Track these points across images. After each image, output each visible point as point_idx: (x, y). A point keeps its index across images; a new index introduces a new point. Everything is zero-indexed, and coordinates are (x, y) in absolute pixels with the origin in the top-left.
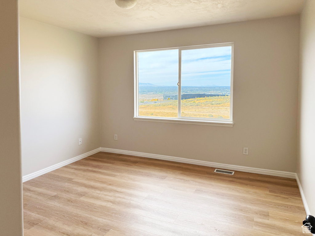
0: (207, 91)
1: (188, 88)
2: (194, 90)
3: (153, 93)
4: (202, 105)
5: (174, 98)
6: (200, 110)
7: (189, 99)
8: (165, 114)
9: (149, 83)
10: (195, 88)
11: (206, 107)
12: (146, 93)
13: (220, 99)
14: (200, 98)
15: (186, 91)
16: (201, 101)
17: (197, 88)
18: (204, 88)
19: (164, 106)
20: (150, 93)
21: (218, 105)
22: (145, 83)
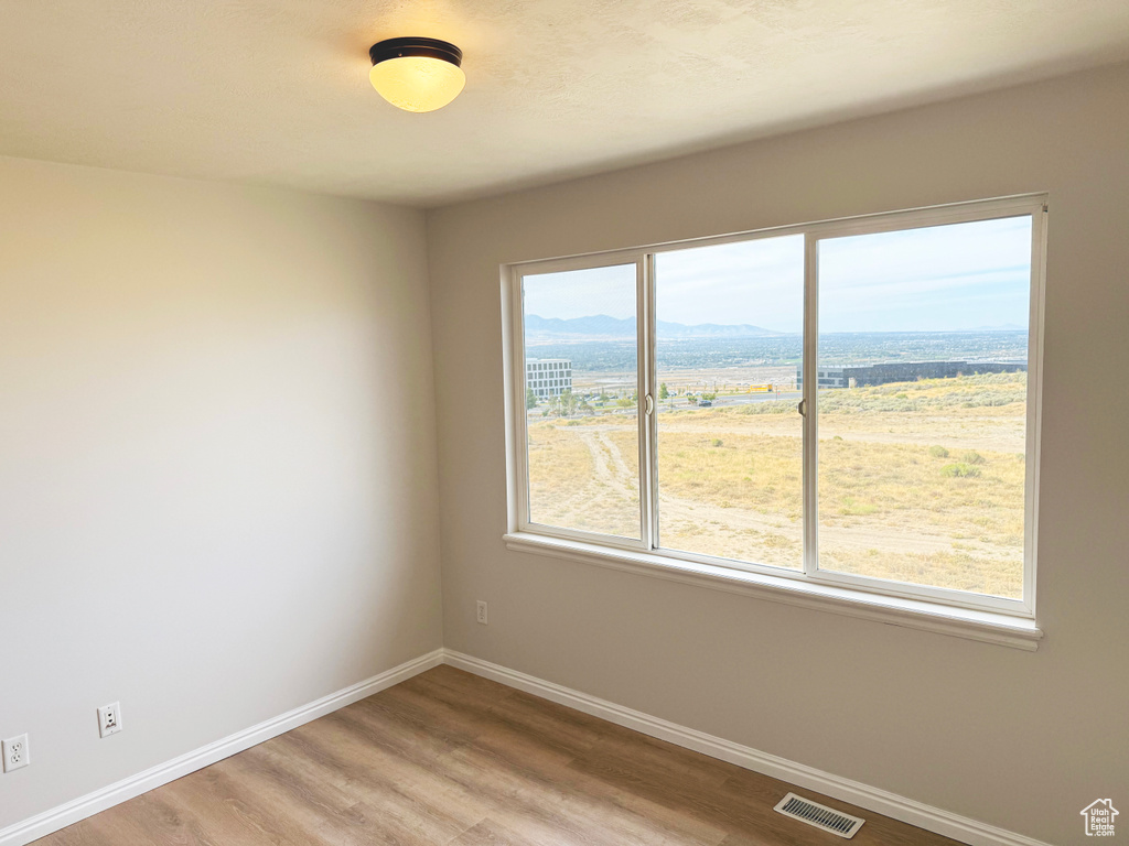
0: (980, 349)
1: (903, 339)
2: (927, 346)
3: (761, 361)
4: (929, 408)
5: (837, 380)
6: (912, 428)
7: (886, 386)
8: (766, 442)
9: (747, 326)
10: (932, 338)
11: (941, 415)
12: (738, 362)
13: (1012, 384)
14: (932, 381)
15: (891, 352)
16: (933, 390)
17: (937, 338)
18: (970, 337)
19: (782, 411)
20: (752, 362)
21: (992, 409)
22: (735, 327)
